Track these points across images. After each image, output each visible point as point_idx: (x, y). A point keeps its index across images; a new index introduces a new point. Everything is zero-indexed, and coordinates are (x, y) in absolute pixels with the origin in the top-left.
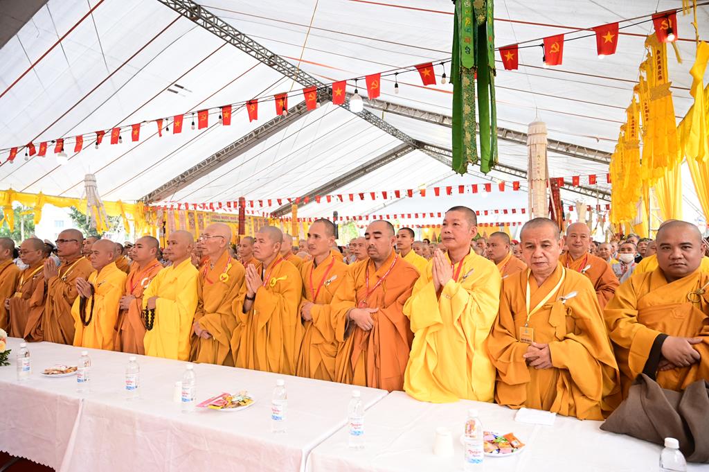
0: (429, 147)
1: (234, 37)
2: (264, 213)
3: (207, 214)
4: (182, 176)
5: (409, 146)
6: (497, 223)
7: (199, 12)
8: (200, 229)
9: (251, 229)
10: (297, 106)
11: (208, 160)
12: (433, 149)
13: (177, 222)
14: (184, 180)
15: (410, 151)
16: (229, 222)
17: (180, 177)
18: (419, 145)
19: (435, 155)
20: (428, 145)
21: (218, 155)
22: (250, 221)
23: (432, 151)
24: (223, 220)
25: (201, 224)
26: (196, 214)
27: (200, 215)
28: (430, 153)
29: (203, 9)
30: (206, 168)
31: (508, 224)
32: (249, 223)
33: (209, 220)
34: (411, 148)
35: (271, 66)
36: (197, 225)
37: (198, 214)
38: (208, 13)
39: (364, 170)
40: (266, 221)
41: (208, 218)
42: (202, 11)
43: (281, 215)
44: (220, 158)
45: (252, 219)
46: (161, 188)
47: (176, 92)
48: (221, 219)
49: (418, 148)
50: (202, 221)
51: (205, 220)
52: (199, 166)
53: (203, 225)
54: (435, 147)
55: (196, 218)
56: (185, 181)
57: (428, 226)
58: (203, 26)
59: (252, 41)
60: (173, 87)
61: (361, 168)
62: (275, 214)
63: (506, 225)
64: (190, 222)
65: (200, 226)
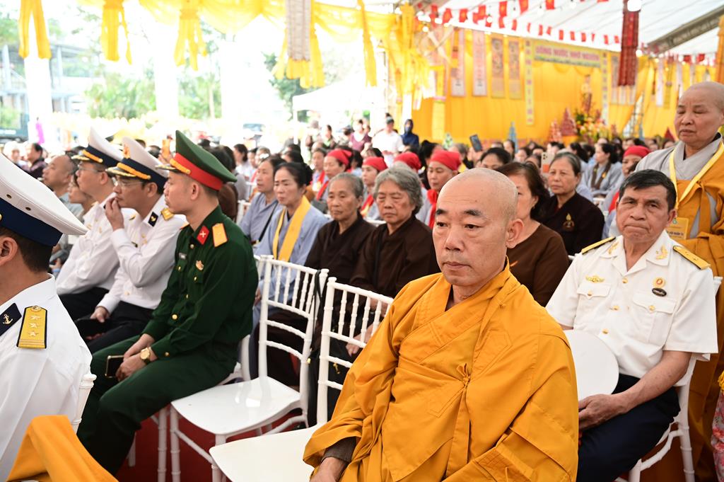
3: (528, 44)
8: (511, 77)
9: (605, 80)
16: (567, 62)
22: (605, 63)
24: (556, 57)
25: (514, 66)
26: (506, 42)
27: (515, 43)
32: (603, 67)
33: (530, 57)
36: (506, 67)
37: (510, 43)
41: (528, 52)
43: (664, 51)
45: (609, 57)
48: (552, 56)
50: (516, 58)
51: (522, 56)
53: (518, 68)
55: (507, 52)
62: (656, 47)
64: (494, 62)
65: (511, 70)
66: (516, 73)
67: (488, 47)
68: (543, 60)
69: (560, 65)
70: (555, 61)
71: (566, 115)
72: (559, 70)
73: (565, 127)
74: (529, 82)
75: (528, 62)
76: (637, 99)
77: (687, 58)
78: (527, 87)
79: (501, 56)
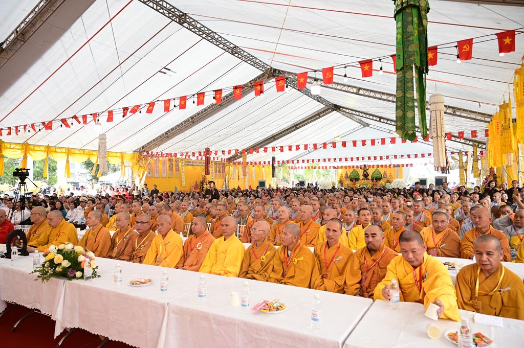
0: (344, 109)
1: (208, 35)
2: (222, 159)
3: (182, 160)
4: (166, 133)
5: (329, 109)
6: (394, 165)
7: (185, 18)
8: (176, 171)
9: (213, 170)
10: (250, 82)
11: (185, 122)
12: (347, 111)
13: (160, 166)
14: (168, 135)
15: (330, 112)
16: (197, 165)
17: (165, 134)
18: (337, 108)
19: (348, 115)
20: (343, 108)
21: (192, 118)
22: (212, 165)
23: (346, 112)
25: (177, 167)
26: (174, 160)
27: (177, 160)
28: (344, 113)
29: (188, 16)
30: (183, 128)
31: (403, 165)
34: (330, 110)
35: (233, 54)
36: (174, 168)
38: (191, 18)
39: (296, 127)
40: (223, 164)
41: (182, 163)
42: (187, 17)
43: (234, 160)
44: (193, 121)
46: (151, 142)
47: (165, 73)
48: (192, 164)
49: (335, 110)
50: (178, 165)
51: (180, 164)
52: (178, 126)
53: (179, 168)
54: (348, 109)
55: (174, 163)
56: (168, 137)
57: (342, 167)
58: (187, 28)
59: (221, 37)
60: (164, 70)
61: (293, 125)
62: (229, 159)
63: (401, 166)
64: (169, 166)
65: (176, 169)
66: (178, 170)
67: (167, 162)
68: (188, 165)
69: (194, 167)
70: (192, 165)
71: (196, 182)
72: (194, 168)
73: (196, 187)
74: (183, 172)
75: (182, 166)
76: (226, 176)
77: (239, 163)
78: (182, 174)
79: (172, 165)
